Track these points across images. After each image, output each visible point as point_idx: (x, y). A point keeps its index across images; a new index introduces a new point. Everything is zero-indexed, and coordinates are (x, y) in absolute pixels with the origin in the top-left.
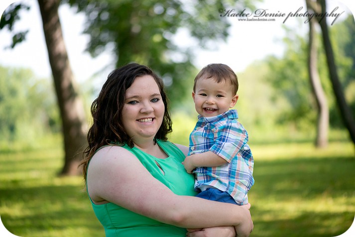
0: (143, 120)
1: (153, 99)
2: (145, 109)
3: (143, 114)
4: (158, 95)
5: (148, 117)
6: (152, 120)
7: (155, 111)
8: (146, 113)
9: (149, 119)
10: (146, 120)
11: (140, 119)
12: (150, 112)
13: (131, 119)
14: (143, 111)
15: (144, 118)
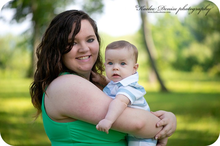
0: (81, 58)
1: (89, 40)
2: (83, 49)
3: (81, 53)
4: (93, 36)
5: (85, 55)
6: (89, 57)
7: (91, 50)
8: (83, 53)
9: (86, 57)
10: (84, 58)
11: (79, 58)
12: (87, 52)
13: (71, 58)
14: (81, 51)
15: (82, 57)
